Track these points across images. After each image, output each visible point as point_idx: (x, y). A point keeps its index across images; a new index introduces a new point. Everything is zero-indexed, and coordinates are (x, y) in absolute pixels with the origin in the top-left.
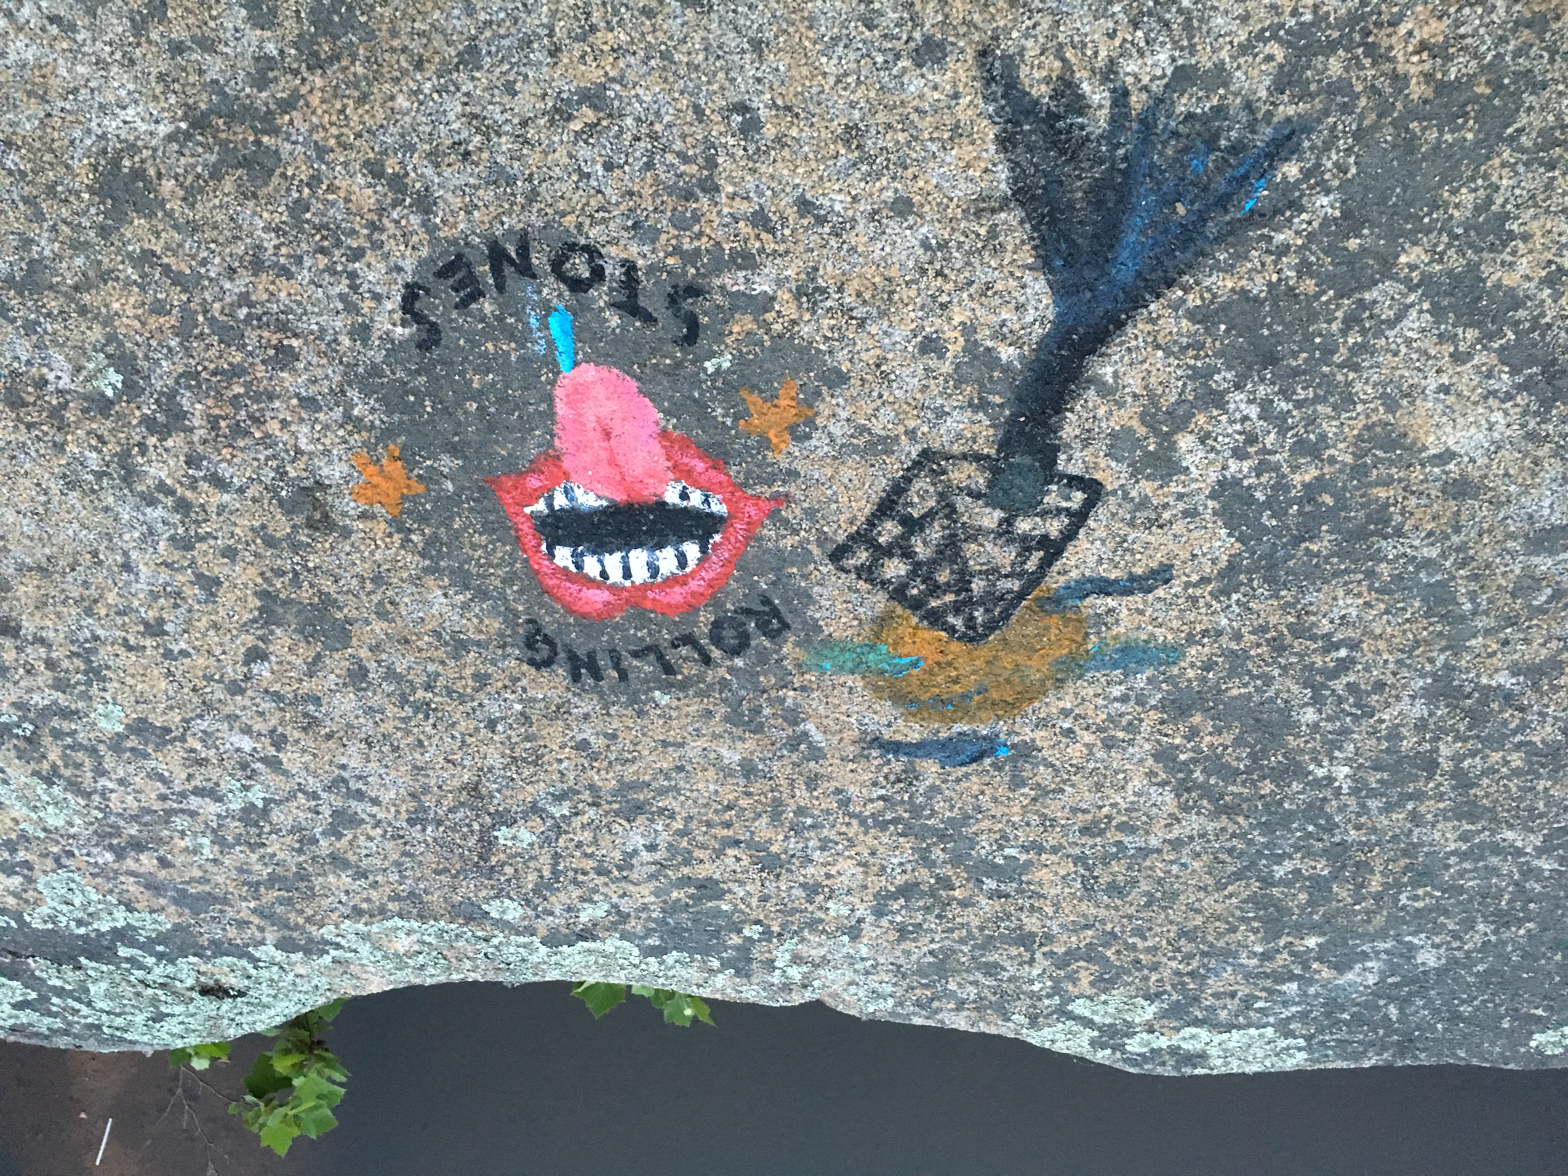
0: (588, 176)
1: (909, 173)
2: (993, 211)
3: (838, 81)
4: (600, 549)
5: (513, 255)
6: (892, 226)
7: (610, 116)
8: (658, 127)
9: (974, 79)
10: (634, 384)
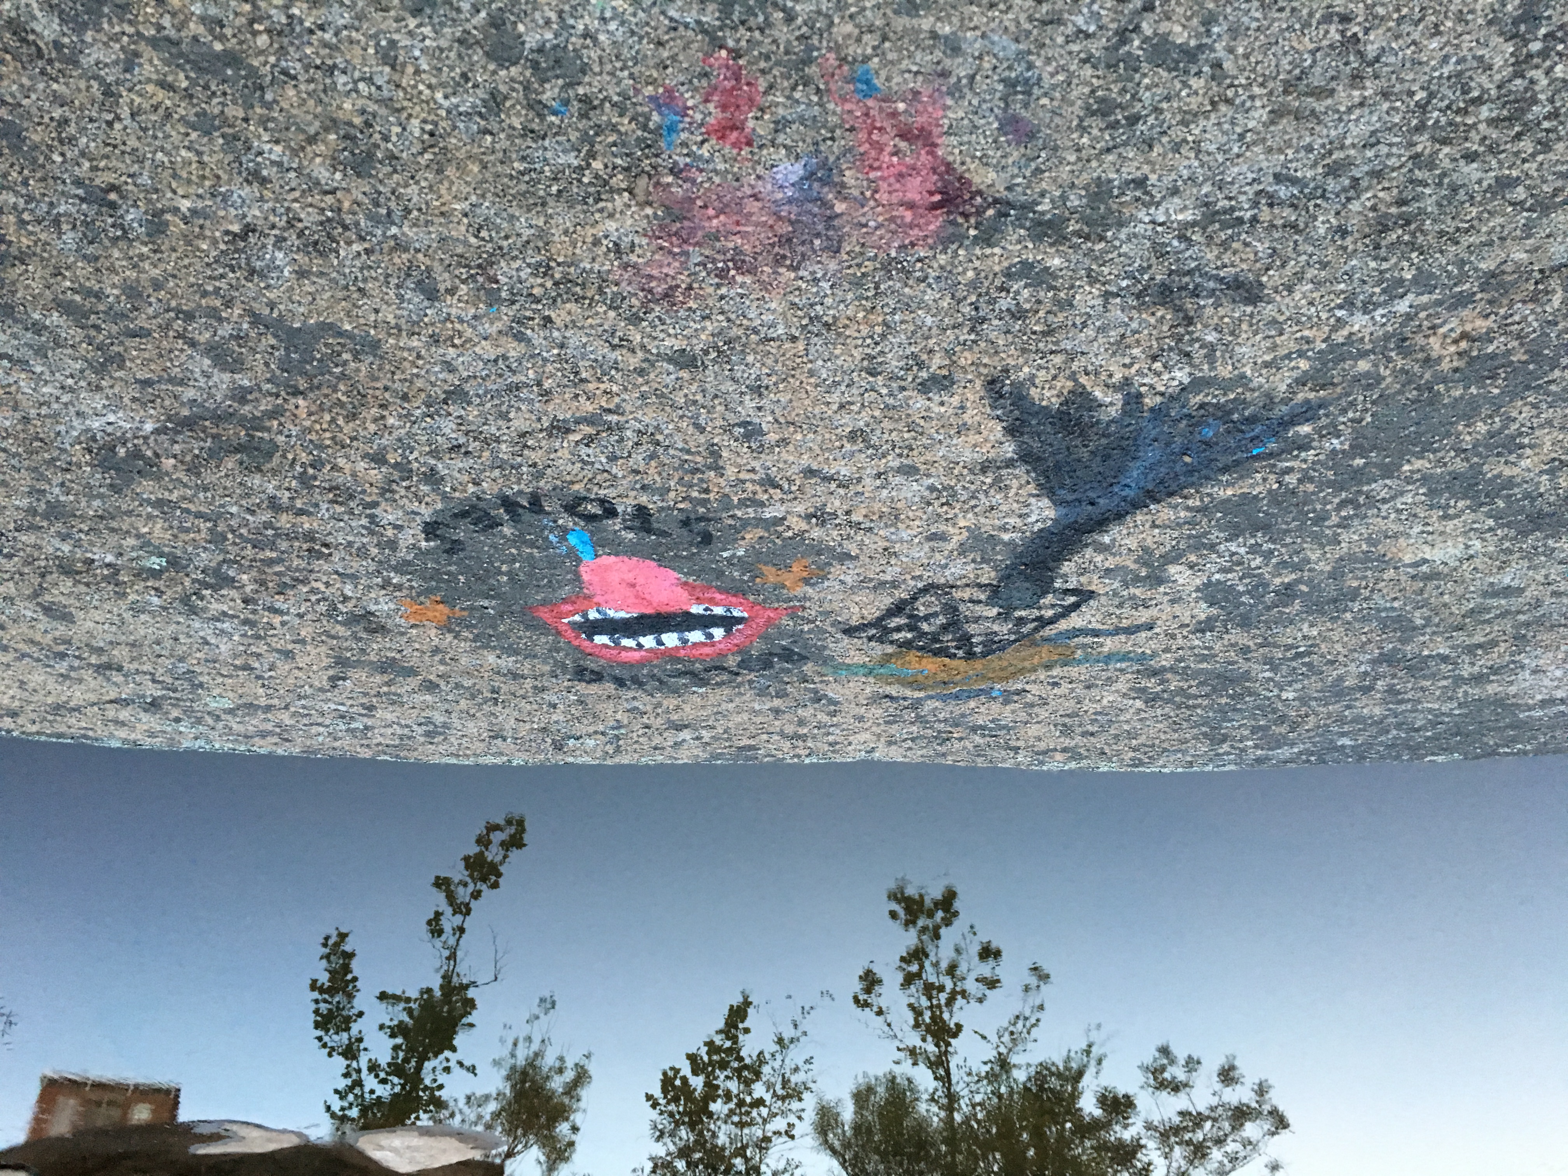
0: (593, 463)
1: (915, 453)
2: (999, 468)
3: (842, 406)
4: (632, 635)
5: (526, 504)
6: (899, 479)
7: (609, 428)
8: (660, 438)
9: (981, 398)
10: (655, 564)
